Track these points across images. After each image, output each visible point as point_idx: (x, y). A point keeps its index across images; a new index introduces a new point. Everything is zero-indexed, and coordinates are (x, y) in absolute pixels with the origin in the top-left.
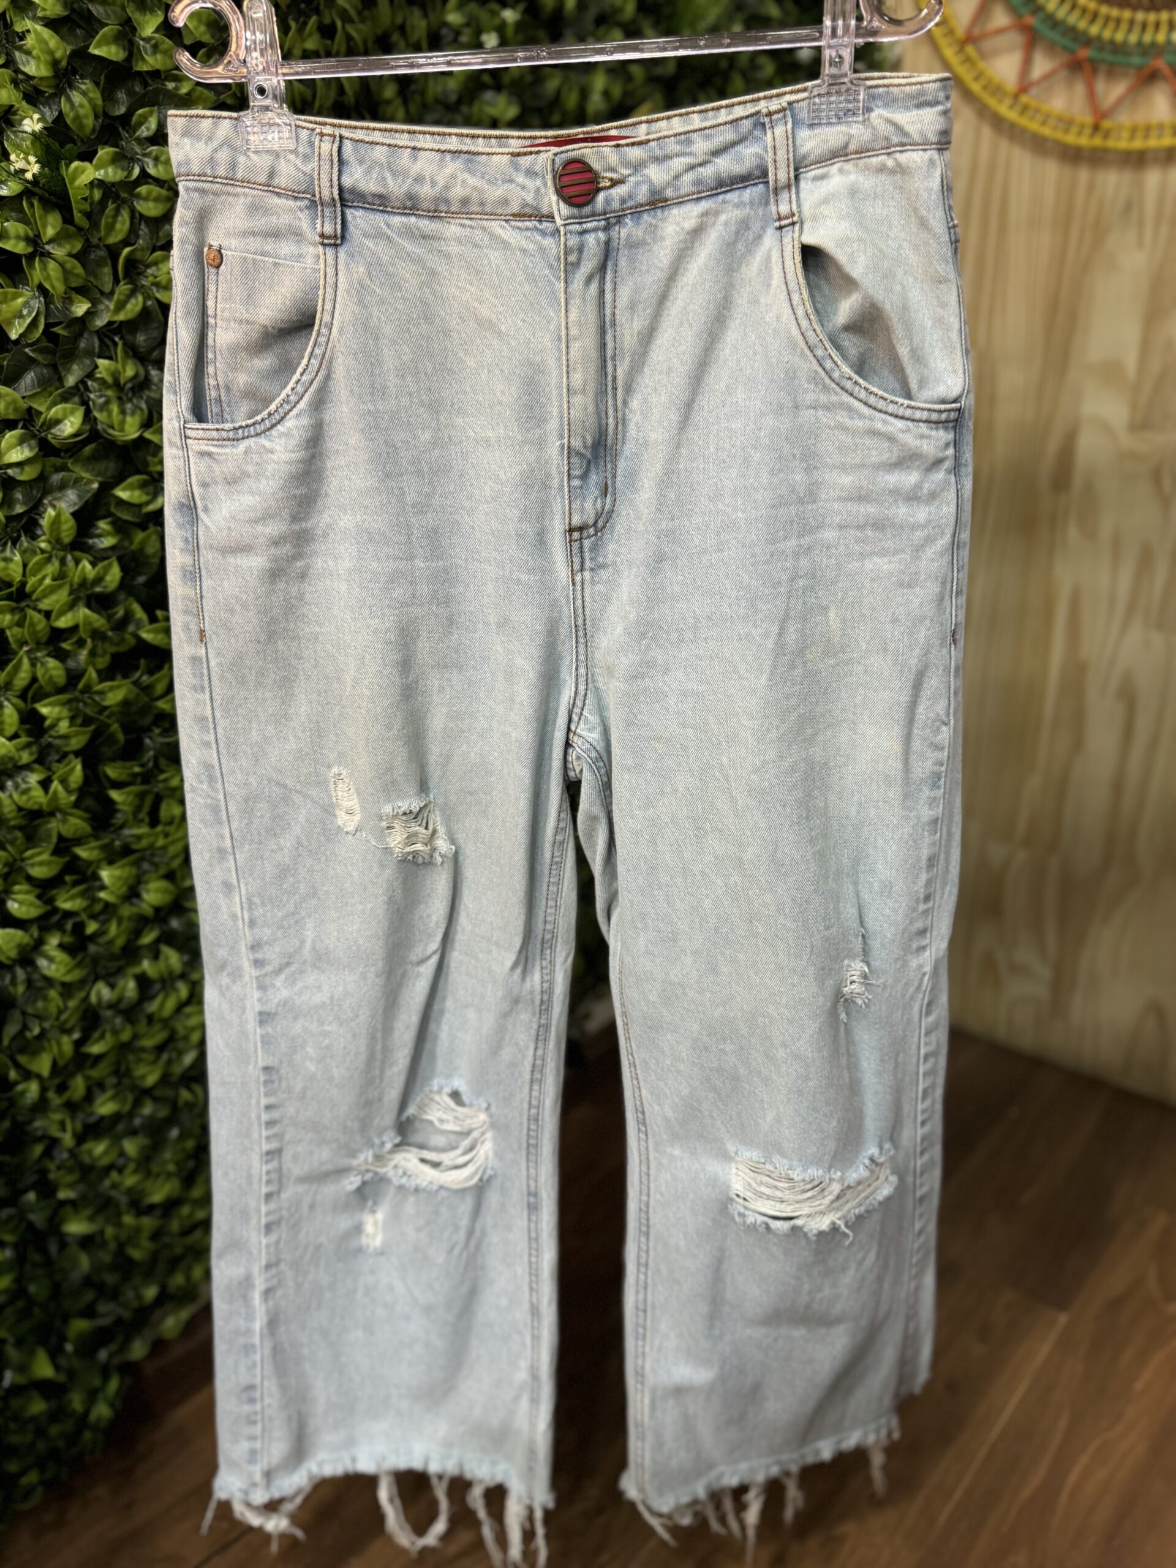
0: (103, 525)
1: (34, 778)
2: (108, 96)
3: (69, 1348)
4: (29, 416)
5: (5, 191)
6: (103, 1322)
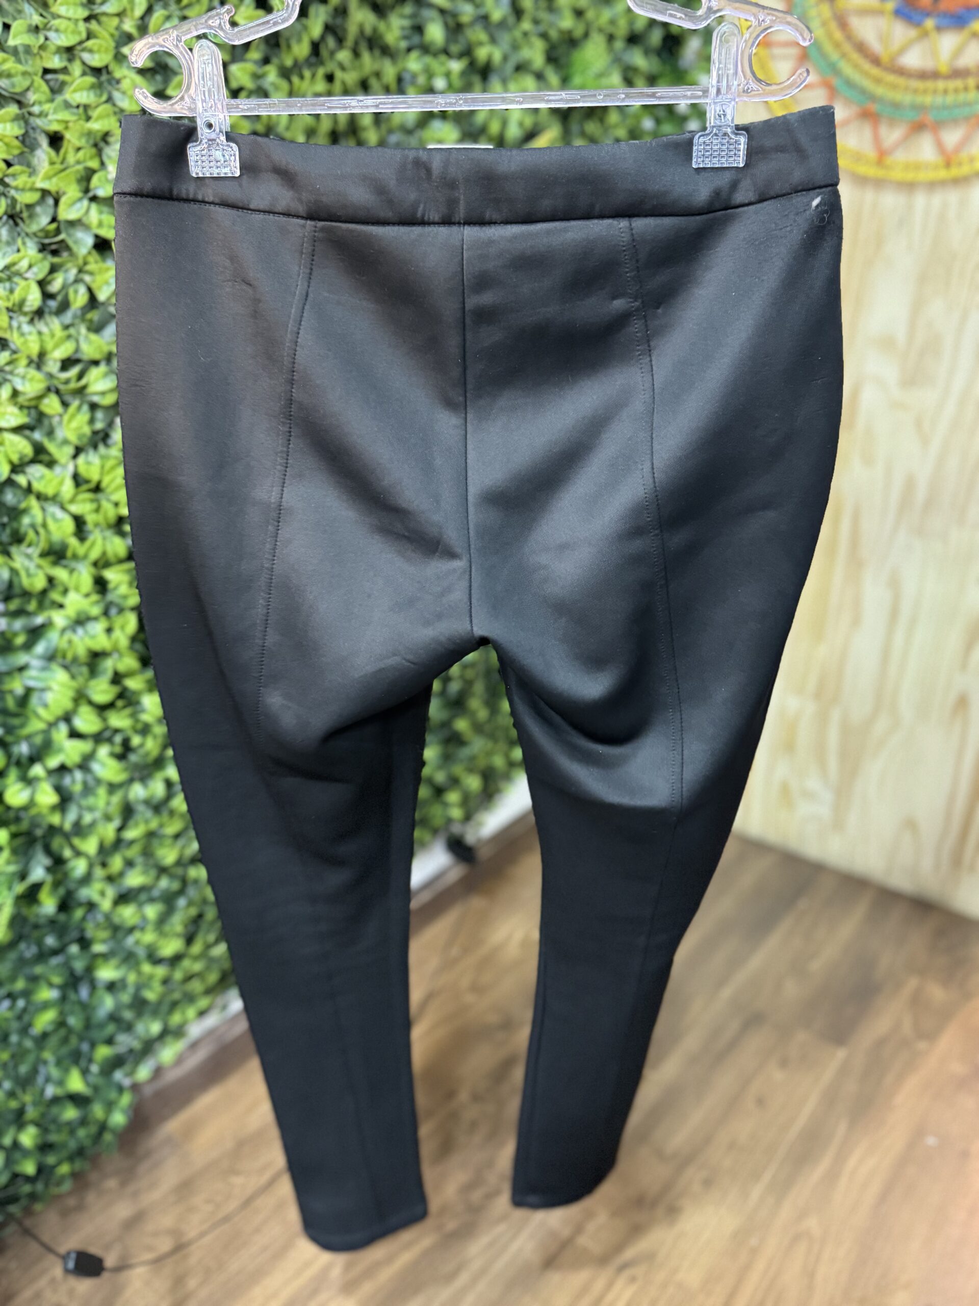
3: (95, 1068)
4: (109, 357)
5: (101, 193)
6: (121, 1050)
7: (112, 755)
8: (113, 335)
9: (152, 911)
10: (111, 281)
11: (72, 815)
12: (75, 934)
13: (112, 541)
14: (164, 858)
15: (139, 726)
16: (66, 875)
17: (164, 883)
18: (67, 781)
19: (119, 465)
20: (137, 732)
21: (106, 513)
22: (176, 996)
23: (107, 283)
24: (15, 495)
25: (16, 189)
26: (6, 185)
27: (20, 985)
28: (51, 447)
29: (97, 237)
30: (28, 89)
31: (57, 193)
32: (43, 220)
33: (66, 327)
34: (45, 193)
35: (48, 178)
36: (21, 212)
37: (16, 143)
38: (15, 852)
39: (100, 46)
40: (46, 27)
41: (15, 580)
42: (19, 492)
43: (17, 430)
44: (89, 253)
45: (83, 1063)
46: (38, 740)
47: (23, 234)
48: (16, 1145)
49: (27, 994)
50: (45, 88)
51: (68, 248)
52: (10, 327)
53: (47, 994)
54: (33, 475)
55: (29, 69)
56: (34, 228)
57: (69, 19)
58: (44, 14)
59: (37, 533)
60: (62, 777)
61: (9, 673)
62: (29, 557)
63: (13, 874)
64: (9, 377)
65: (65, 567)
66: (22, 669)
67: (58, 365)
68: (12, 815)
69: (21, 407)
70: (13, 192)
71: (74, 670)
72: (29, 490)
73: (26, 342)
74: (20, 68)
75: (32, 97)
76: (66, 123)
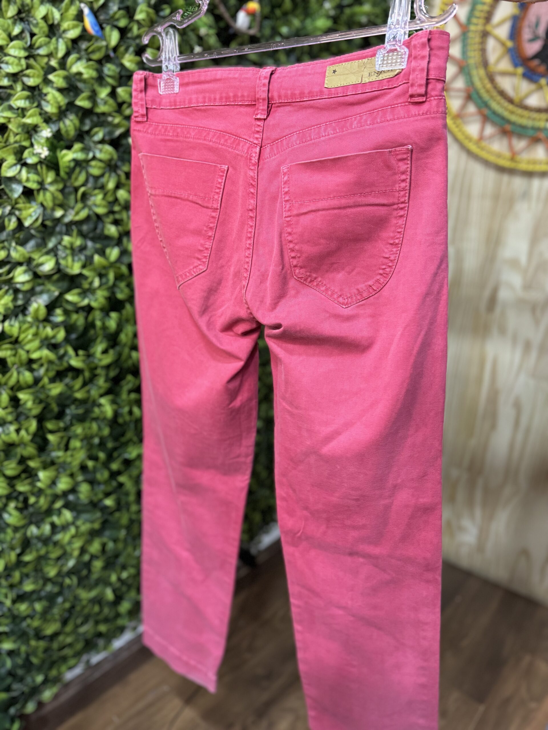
0: (59, 311)
1: (12, 428)
2: (82, 122)
4: (29, 261)
5: (30, 161)
6: (14, 694)
7: (16, 508)
8: (33, 247)
9: (38, 607)
10: (33, 214)
13: (23, 375)
14: (48, 573)
17: (49, 588)
19: (31, 327)
21: (20, 356)
22: (55, 657)
23: (30, 216)
29: (25, 187)
39: (35, 73)
44: (19, 197)
76: (9, 119)
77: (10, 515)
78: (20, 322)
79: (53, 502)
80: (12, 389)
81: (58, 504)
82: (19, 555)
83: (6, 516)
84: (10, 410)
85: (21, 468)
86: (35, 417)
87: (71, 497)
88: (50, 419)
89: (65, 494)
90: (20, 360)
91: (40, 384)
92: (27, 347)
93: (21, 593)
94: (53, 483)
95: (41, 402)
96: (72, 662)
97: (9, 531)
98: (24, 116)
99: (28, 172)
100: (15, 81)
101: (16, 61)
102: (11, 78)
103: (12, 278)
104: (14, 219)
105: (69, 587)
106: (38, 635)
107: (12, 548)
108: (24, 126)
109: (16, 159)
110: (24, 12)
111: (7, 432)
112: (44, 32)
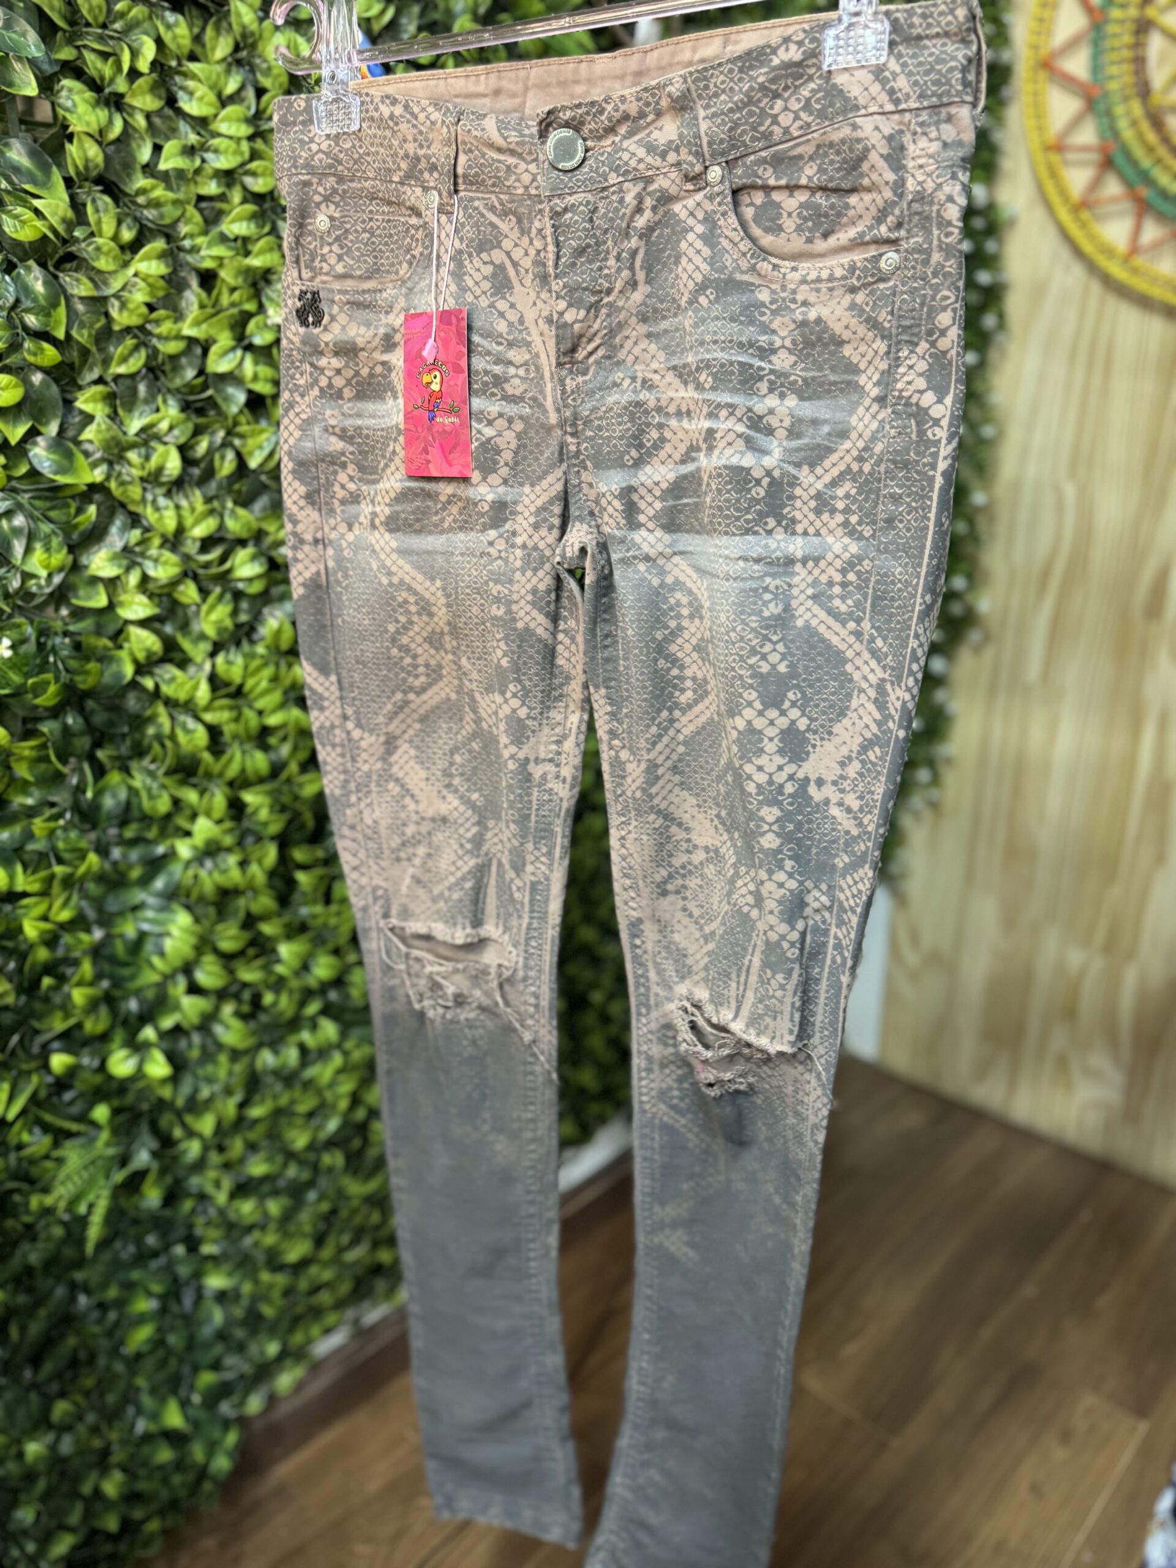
1: (232, 860)
3: (196, 1399)
4: (259, 535)
5: (258, 341)
6: (229, 1376)
7: (239, 1015)
8: (264, 509)
9: (274, 1207)
10: (265, 444)
11: (186, 1088)
12: (181, 1232)
13: (252, 757)
14: (293, 1142)
15: (272, 979)
16: (175, 1159)
17: (292, 1171)
18: (183, 1044)
19: (265, 665)
20: (269, 987)
21: (247, 722)
22: (300, 1309)
23: (261, 447)
24: (139, 699)
25: (160, 337)
26: (149, 333)
27: (113, 1293)
28: (186, 644)
29: (250, 392)
30: (178, 220)
31: (207, 341)
32: (190, 373)
33: (208, 500)
34: (192, 341)
35: (197, 323)
36: (163, 364)
37: (162, 283)
38: (116, 1131)
39: (266, 168)
40: (203, 147)
41: (134, 801)
42: (145, 697)
43: (144, 623)
44: (241, 412)
45: (183, 1392)
46: (150, 994)
47: (164, 390)
48: (97, 1493)
49: (121, 1304)
50: (198, 218)
51: (216, 406)
52: (144, 500)
53: (144, 1305)
54: (161, 676)
55: (180, 196)
56: (178, 382)
57: (231, 138)
58: (203, 132)
59: (163, 745)
60: (176, 1040)
61: (121, 914)
62: (152, 774)
63: (112, 1158)
64: (139, 560)
65: (194, 786)
66: (136, 908)
67: (198, 544)
68: (114, 1086)
69: (151, 596)
70: (155, 341)
71: (199, 910)
72: (157, 693)
73: (161, 518)
74: (170, 195)
75: (184, 229)
76: (220, 259)
77: (227, 1027)
78: (246, 656)
79: (302, 1004)
80: (231, 784)
81: (313, 1008)
82: (243, 1105)
83: (218, 1030)
84: (228, 824)
85: (246, 936)
86: (273, 838)
87: (333, 995)
88: (298, 843)
89: (324, 987)
90: (247, 729)
91: (284, 776)
92: (260, 704)
93: (242, 1180)
94: (305, 967)
95: (283, 809)
96: (331, 1319)
97: (223, 1059)
98: (247, 254)
99: (256, 363)
100: (229, 186)
101: (232, 145)
102: (223, 180)
103: (229, 571)
104: (230, 455)
105: (330, 1170)
106: (274, 1263)
107: (228, 1092)
108: (248, 271)
109: (234, 339)
110: (245, 47)
111: (223, 866)
112: (281, 85)
